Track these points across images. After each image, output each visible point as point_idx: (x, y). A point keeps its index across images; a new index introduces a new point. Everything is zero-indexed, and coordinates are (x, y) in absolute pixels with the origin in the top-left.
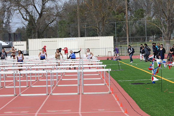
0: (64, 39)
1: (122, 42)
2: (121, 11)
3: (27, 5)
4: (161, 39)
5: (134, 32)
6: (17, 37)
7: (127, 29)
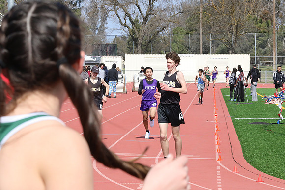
1: (267, 63)
2: (266, 18)
3: (127, 5)
6: (110, 50)
7: (274, 43)
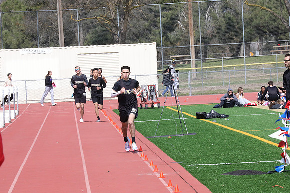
0: (21, 51)
4: (284, 48)
5: (209, 31)
7: (191, 22)
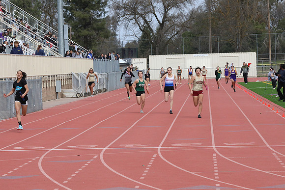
0: (194, 55)
1: (262, 60)
2: (262, 21)
3: (145, 14)
5: (278, 47)
6: (132, 53)
